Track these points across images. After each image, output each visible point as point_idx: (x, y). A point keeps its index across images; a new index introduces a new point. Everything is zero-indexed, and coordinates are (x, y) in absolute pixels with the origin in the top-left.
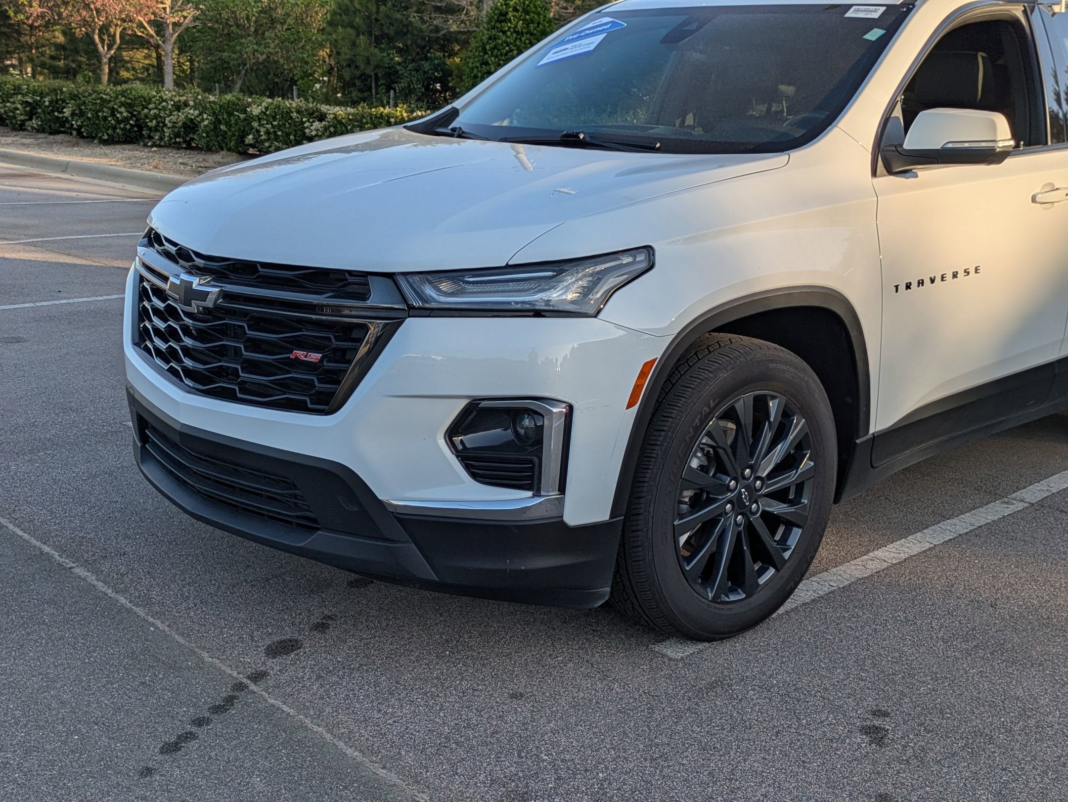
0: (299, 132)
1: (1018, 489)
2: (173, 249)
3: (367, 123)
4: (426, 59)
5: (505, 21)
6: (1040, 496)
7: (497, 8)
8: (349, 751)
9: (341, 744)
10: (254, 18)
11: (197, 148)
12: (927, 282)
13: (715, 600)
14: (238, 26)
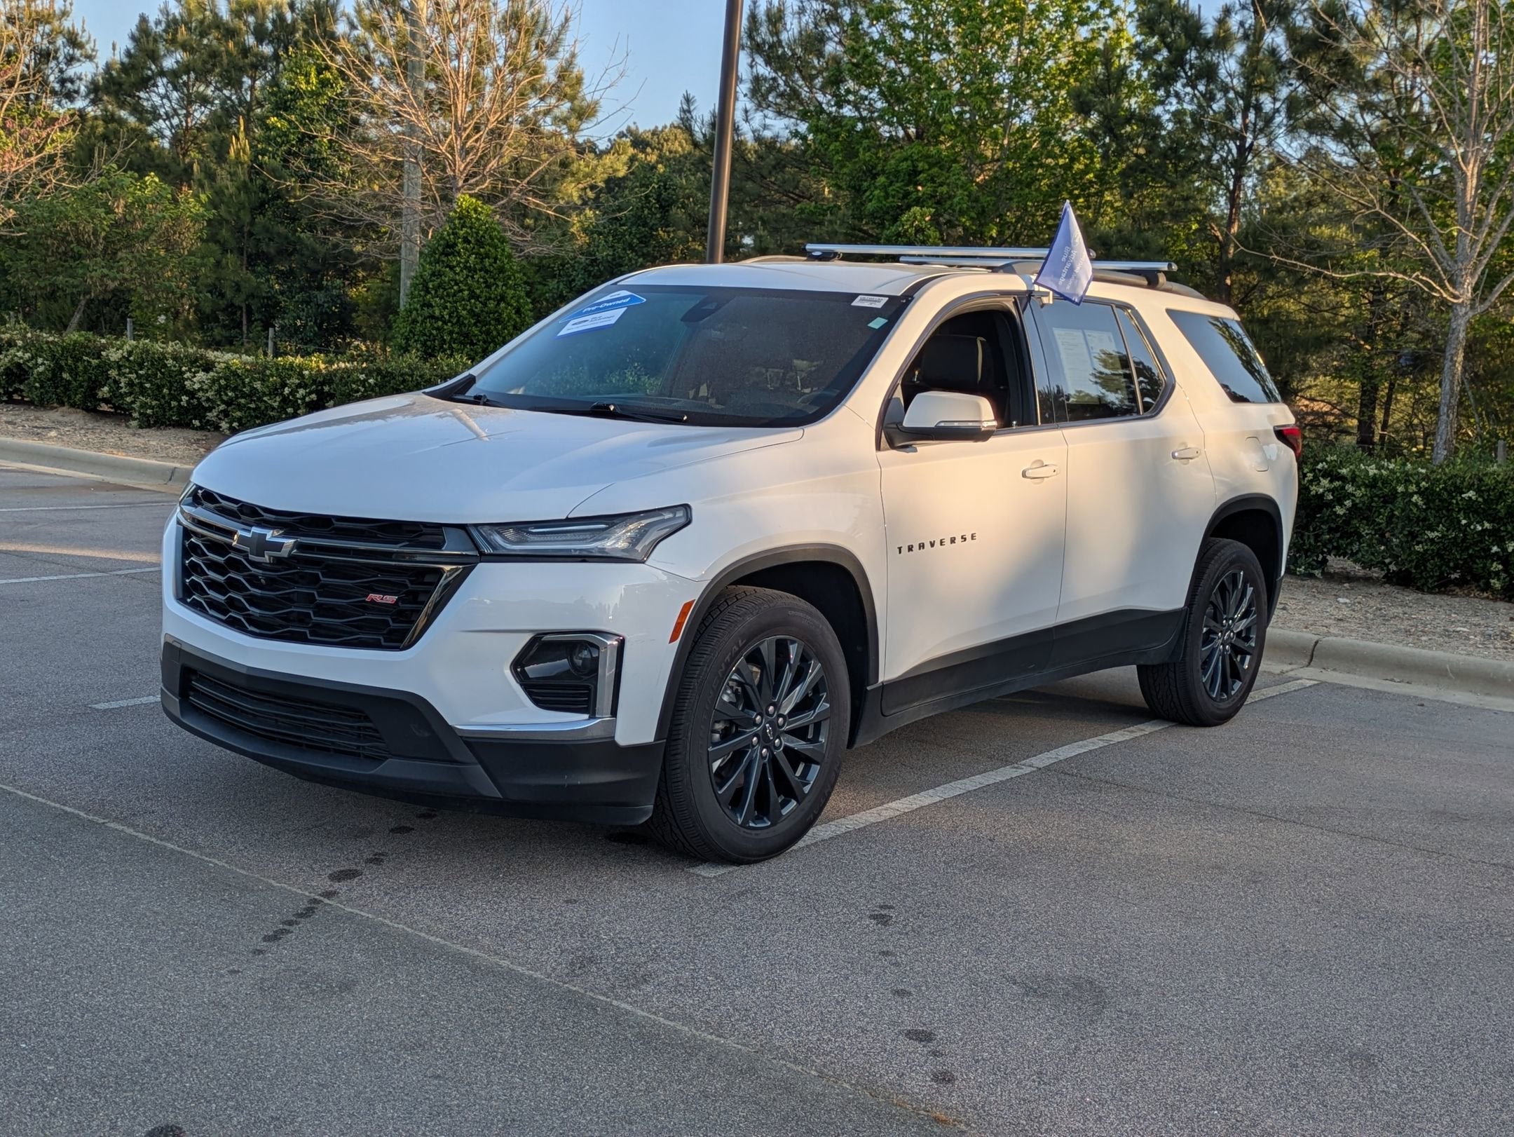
0: (175, 385)
1: (1028, 757)
2: (234, 507)
3: (272, 376)
4: (320, 288)
5: (452, 254)
6: (1047, 763)
7: (442, 238)
8: (432, 938)
9: (423, 934)
10: (103, 234)
11: (21, 403)
12: (927, 545)
13: (744, 825)
14: (79, 242)
